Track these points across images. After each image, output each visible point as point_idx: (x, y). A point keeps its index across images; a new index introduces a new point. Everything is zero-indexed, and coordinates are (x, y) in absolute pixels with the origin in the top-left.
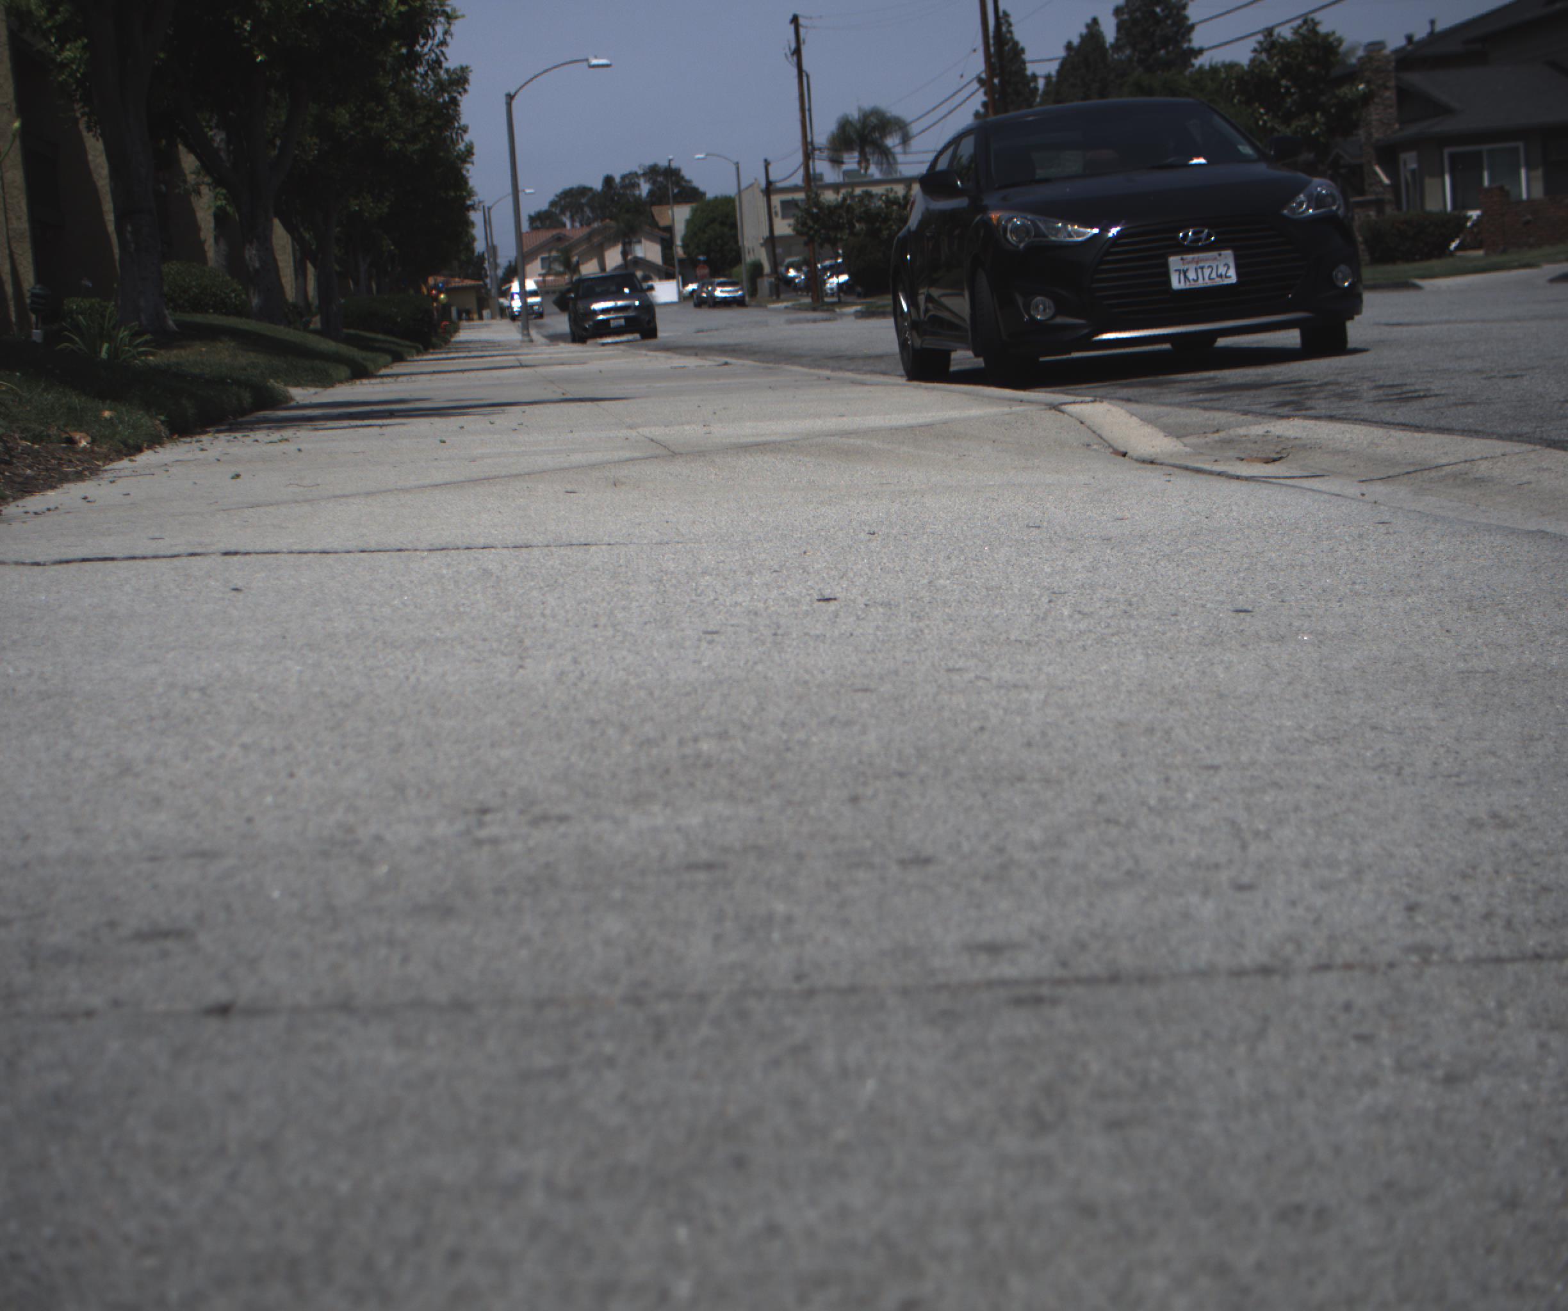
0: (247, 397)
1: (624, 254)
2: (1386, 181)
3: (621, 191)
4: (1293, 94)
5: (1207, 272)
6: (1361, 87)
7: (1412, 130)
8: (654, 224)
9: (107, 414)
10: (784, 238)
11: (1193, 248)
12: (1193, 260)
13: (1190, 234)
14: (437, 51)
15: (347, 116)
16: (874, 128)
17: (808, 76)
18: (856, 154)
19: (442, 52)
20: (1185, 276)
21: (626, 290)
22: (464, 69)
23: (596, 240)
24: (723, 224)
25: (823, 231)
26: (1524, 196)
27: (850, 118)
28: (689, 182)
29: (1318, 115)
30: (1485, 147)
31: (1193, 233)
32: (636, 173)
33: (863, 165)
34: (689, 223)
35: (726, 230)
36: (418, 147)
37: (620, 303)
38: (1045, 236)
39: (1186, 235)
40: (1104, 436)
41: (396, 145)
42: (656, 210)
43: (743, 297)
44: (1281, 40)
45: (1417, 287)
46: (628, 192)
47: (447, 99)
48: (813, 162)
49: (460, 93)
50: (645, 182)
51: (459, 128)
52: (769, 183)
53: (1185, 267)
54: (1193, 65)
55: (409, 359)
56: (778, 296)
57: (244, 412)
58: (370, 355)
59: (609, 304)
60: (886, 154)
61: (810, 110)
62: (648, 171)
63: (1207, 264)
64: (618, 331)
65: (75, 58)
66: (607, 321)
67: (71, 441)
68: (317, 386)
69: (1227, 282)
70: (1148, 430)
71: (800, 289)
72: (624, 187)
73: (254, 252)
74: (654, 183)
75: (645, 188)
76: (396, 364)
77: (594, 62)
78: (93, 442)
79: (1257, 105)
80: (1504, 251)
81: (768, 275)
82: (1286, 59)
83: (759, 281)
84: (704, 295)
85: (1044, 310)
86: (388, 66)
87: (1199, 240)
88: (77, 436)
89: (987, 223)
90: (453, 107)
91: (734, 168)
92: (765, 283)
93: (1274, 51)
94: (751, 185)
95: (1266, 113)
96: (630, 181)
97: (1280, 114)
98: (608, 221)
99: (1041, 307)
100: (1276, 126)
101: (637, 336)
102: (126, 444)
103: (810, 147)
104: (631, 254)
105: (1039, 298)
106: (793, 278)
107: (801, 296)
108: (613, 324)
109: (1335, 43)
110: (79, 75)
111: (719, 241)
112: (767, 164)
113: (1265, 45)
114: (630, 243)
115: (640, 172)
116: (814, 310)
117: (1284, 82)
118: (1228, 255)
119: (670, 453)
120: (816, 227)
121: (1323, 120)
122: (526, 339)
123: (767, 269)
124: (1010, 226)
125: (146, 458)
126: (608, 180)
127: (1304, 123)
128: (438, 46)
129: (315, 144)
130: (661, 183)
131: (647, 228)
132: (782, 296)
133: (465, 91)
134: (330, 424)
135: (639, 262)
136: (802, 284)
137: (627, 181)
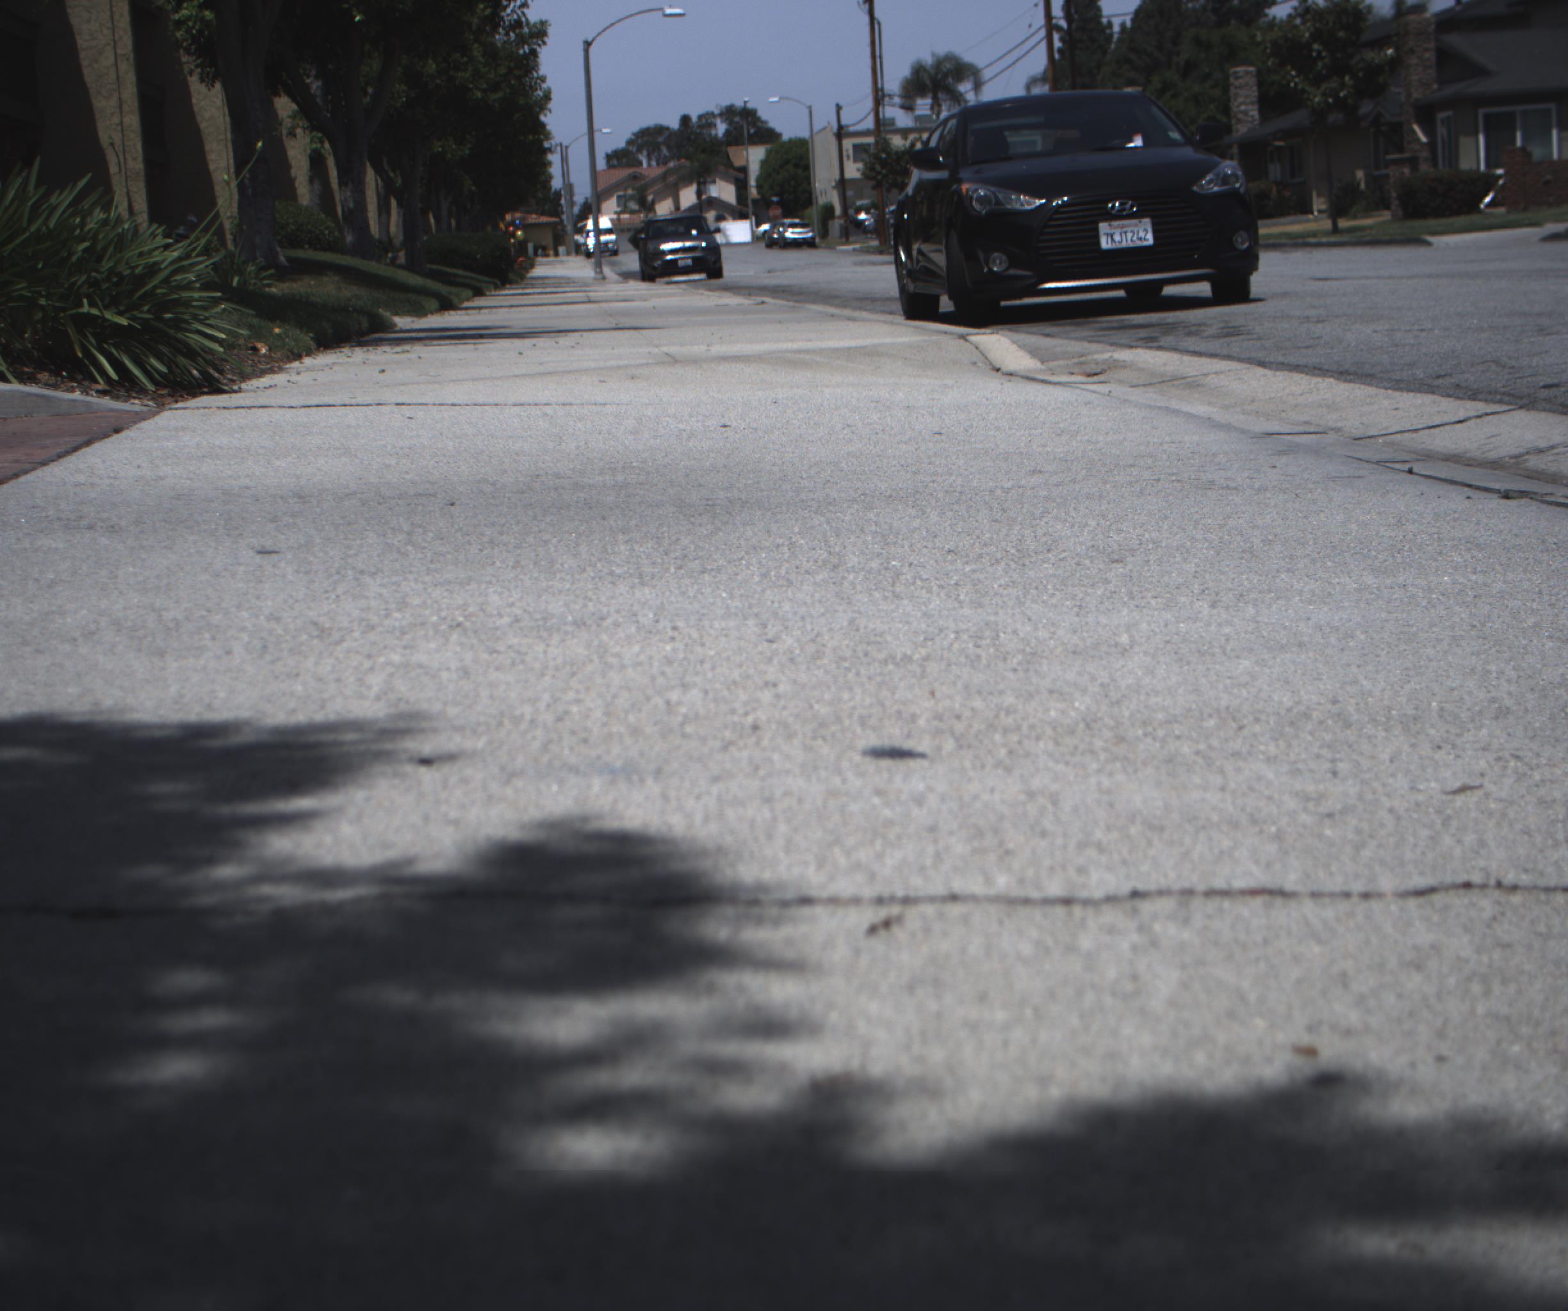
0: (365, 324)
1: (699, 193)
2: (1423, 139)
3: (698, 131)
4: (1323, 58)
5: (1129, 235)
6: (1390, 51)
7: (1450, 90)
8: (729, 164)
9: (277, 330)
10: (853, 181)
11: (1119, 216)
12: (1118, 226)
13: (1117, 204)
14: (519, 12)
15: (434, 66)
16: (946, 75)
17: (879, 24)
18: (929, 101)
19: (524, 14)
20: (1112, 239)
21: (694, 232)
22: (543, 23)
23: (671, 179)
24: (796, 166)
25: (890, 176)
26: (1555, 156)
27: (924, 63)
28: (766, 122)
29: (1347, 78)
30: (1519, 108)
31: (1120, 204)
32: (712, 114)
33: (936, 108)
34: (764, 163)
35: (800, 171)
36: (498, 95)
37: (688, 244)
38: (1003, 205)
39: (1114, 206)
40: (989, 357)
41: (479, 95)
42: (732, 151)
43: (813, 238)
44: (1314, 6)
45: (1428, 244)
46: (705, 131)
47: (527, 51)
48: (883, 107)
49: (539, 46)
50: (722, 122)
51: (538, 78)
52: (841, 127)
53: (1112, 231)
54: (1266, 15)
55: (488, 293)
56: (847, 239)
57: (363, 334)
58: (454, 290)
59: (677, 245)
60: (957, 97)
61: (881, 57)
62: (724, 111)
63: (1129, 229)
64: (686, 271)
65: (191, 16)
66: (675, 261)
67: (255, 349)
68: (412, 316)
69: (1145, 243)
70: (1021, 353)
71: (870, 232)
72: (701, 127)
73: (349, 194)
74: (731, 123)
75: (721, 128)
76: (477, 298)
77: (669, 11)
78: (270, 350)
79: (1289, 67)
80: (1525, 209)
81: (839, 218)
82: (1317, 25)
83: (830, 223)
84: (776, 236)
85: (1001, 263)
86: (474, 27)
87: (1124, 210)
88: (259, 345)
89: (958, 192)
90: (532, 58)
91: (807, 111)
92: (836, 225)
93: (1309, 17)
94: (824, 129)
95: (1298, 76)
96: (707, 120)
97: (1311, 76)
98: (683, 160)
99: (998, 261)
100: (1307, 88)
101: (703, 276)
102: (292, 352)
103: (880, 93)
104: (706, 193)
105: (996, 254)
106: (864, 221)
107: (871, 238)
108: (681, 263)
109: (1365, 11)
110: (194, 32)
111: (793, 183)
112: (839, 108)
113: (1299, 11)
114: (705, 183)
115: (717, 112)
116: (881, 253)
117: (1316, 46)
118: (1147, 222)
119: (674, 360)
120: (884, 171)
121: (1351, 82)
122: (600, 276)
123: (838, 211)
124: (975, 196)
125: (308, 361)
126: (685, 120)
127: (1334, 85)
128: (519, 7)
129: (404, 91)
130: (738, 123)
131: (722, 168)
132: (851, 239)
133: (544, 43)
134: (435, 342)
135: (713, 203)
136: (871, 227)
137: (704, 121)
